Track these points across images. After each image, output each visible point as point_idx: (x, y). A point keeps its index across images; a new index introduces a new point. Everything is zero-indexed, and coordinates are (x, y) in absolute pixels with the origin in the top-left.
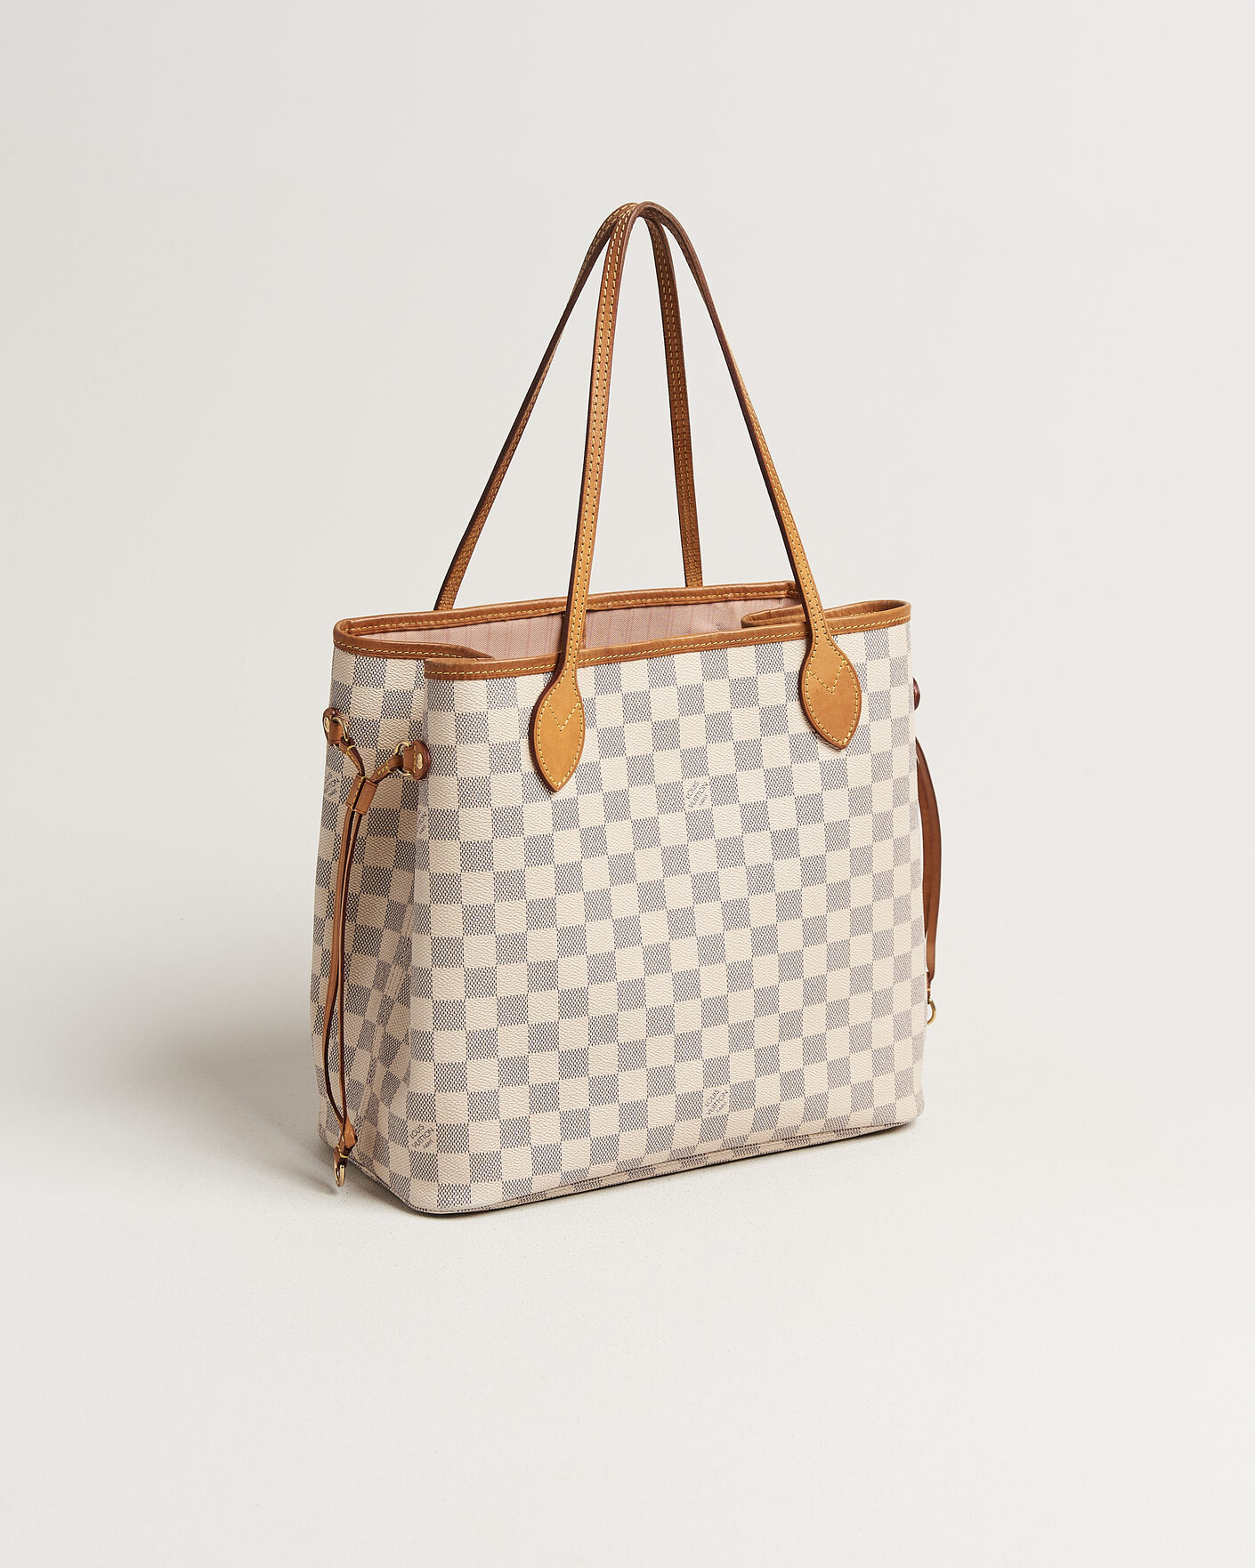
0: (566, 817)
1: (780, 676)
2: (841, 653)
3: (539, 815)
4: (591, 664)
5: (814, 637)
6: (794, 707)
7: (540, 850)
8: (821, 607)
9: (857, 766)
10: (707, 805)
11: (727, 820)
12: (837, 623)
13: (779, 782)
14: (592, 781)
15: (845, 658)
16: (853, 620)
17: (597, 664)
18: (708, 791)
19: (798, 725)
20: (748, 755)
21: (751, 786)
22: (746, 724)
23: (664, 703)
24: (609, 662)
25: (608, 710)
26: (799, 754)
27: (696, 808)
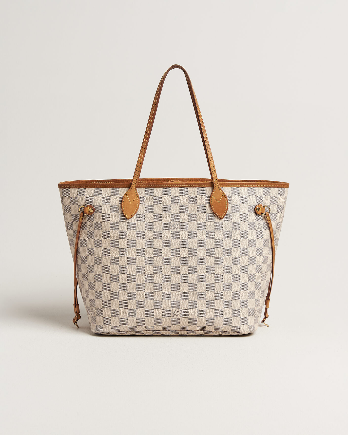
0: (132, 227)
1: (204, 197)
2: (223, 192)
3: (123, 226)
4: (144, 187)
5: (214, 186)
6: (207, 206)
7: (123, 235)
8: (217, 178)
9: (227, 225)
10: (178, 230)
11: (184, 235)
12: (222, 183)
13: (202, 226)
14: (141, 218)
15: (224, 194)
16: (227, 183)
17: (146, 187)
18: (179, 226)
19: (208, 211)
20: (192, 218)
21: (193, 226)
22: (192, 209)
23: (166, 200)
24: (149, 187)
25: (149, 200)
26: (208, 219)
27: (175, 230)
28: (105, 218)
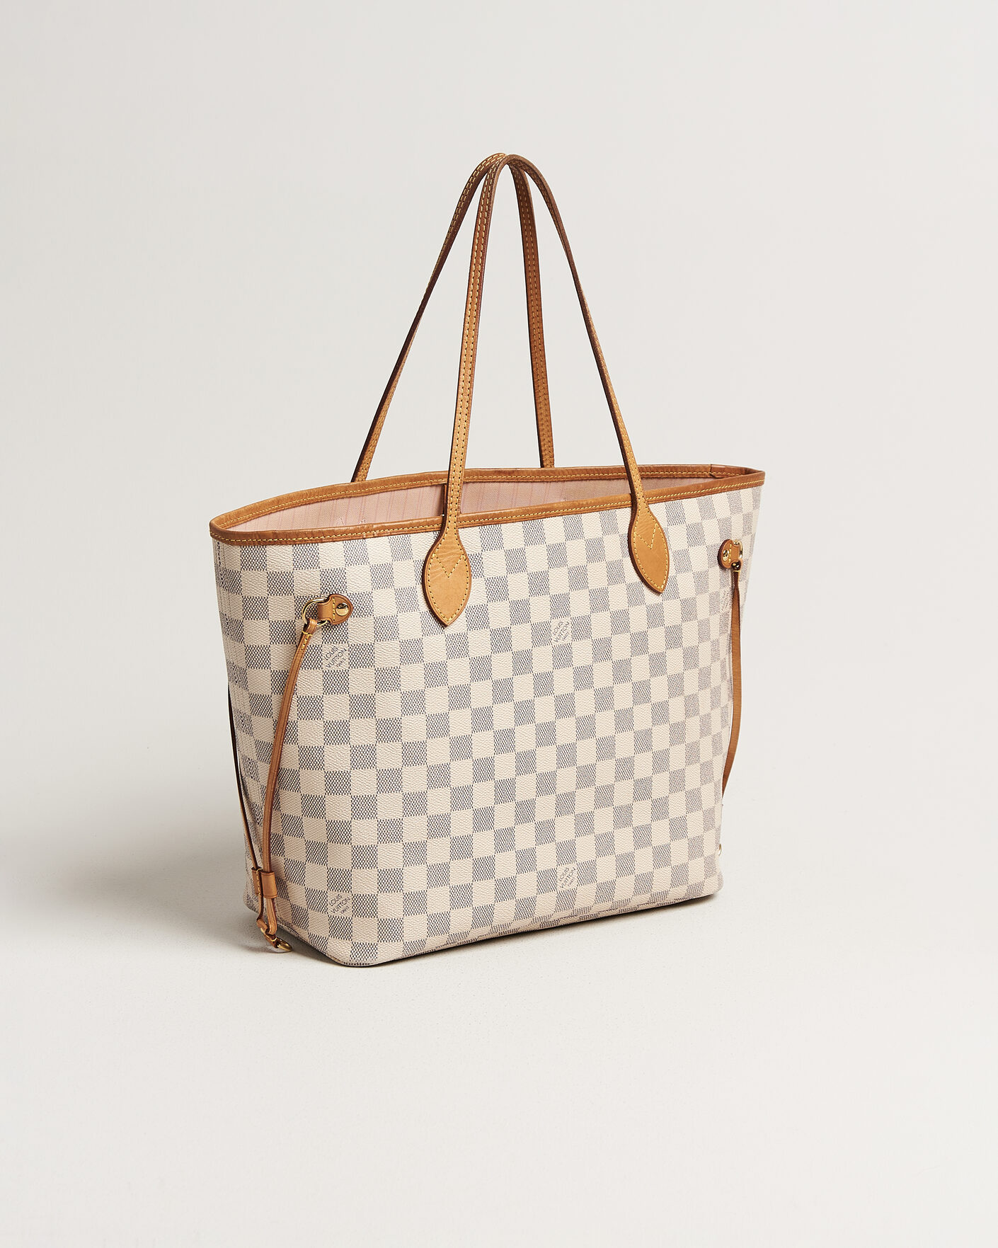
28: (385, 629)
